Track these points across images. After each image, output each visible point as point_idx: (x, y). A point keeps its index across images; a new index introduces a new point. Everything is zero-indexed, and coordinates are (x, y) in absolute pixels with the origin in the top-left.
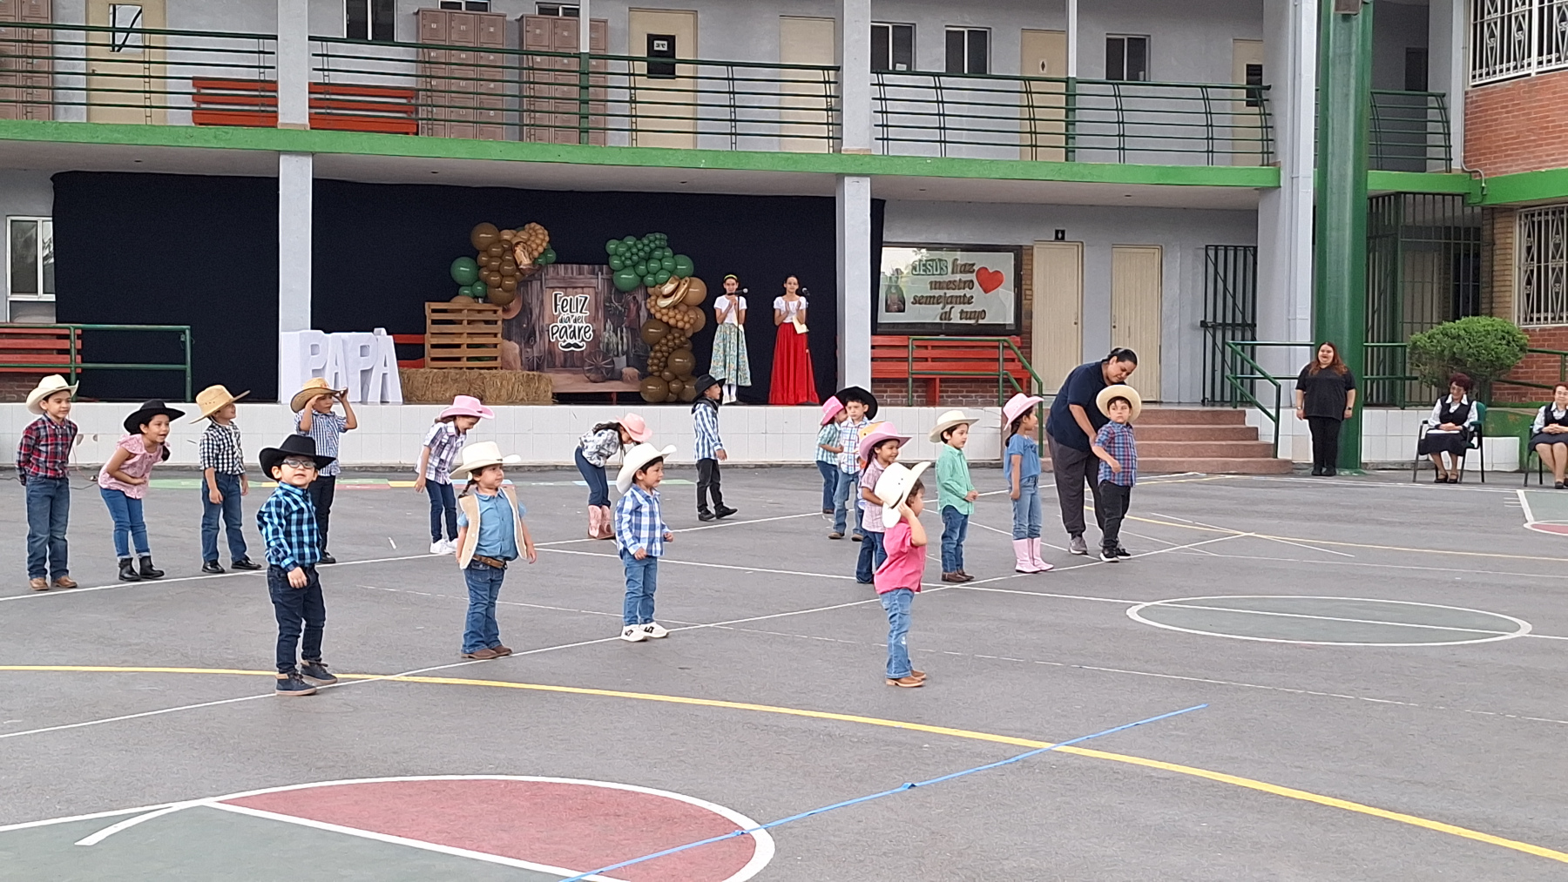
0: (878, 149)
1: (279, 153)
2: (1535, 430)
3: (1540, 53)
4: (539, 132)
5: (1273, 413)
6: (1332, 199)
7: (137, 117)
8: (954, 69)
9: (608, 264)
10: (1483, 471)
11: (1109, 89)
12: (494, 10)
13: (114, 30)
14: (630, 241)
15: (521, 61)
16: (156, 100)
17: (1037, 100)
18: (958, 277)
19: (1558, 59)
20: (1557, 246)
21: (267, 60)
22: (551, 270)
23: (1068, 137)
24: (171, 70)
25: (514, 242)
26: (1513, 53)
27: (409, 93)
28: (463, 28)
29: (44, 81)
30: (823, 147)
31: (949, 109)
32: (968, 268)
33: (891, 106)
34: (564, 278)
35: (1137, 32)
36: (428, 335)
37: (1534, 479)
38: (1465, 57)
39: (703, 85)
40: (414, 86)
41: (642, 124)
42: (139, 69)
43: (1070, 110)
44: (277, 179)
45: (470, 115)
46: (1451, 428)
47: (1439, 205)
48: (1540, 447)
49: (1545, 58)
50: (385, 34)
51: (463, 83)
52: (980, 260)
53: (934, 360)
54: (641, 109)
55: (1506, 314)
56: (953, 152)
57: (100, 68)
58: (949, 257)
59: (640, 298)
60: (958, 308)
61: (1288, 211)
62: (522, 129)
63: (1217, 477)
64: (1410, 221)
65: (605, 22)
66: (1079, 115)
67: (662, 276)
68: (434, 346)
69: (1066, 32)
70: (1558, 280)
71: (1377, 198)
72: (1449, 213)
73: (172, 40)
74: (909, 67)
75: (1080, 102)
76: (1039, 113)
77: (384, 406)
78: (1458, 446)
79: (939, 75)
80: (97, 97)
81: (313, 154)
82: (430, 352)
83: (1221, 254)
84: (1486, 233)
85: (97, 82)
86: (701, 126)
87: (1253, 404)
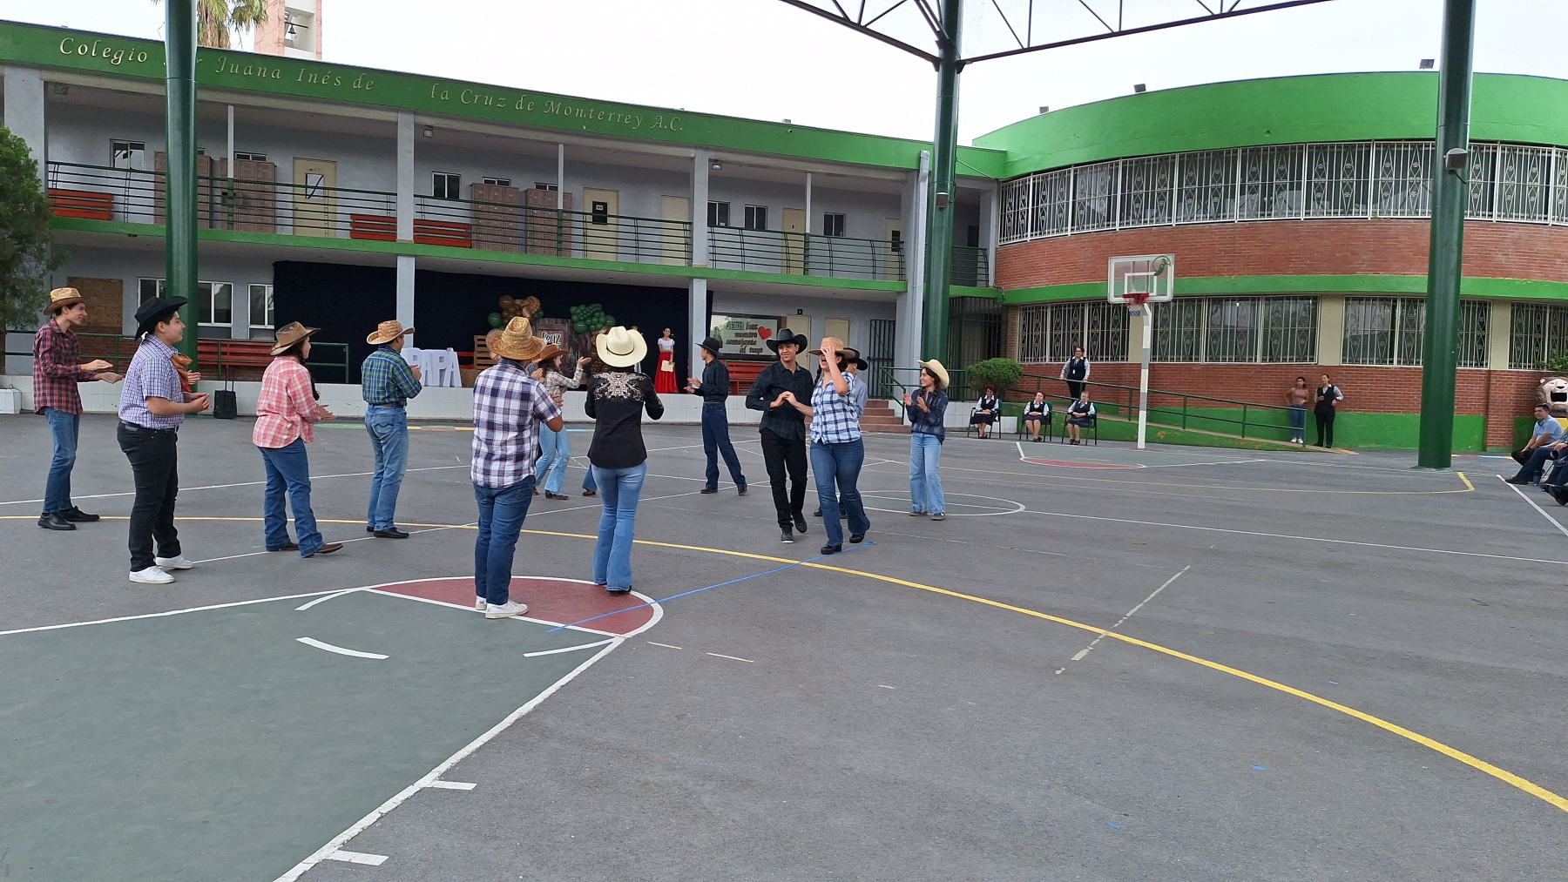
0: (710, 265)
1: (398, 255)
2: (1026, 413)
3: (1032, 231)
4: (536, 249)
5: (902, 402)
6: (932, 299)
7: (321, 233)
8: (749, 226)
9: (570, 318)
10: (1000, 433)
11: (825, 240)
12: (512, 186)
13: (306, 187)
14: (583, 307)
15: (526, 212)
16: (331, 225)
17: (790, 244)
18: (748, 331)
19: (1040, 234)
20: (1037, 325)
21: (392, 206)
22: (541, 320)
23: (806, 263)
24: (339, 210)
25: (522, 305)
26: (1021, 230)
27: (465, 226)
28: (496, 194)
29: (270, 213)
30: (682, 263)
31: (746, 246)
32: (754, 327)
33: (717, 244)
34: (548, 326)
35: (841, 212)
36: (475, 352)
37: (1024, 437)
38: (997, 231)
39: (621, 228)
40: (469, 222)
41: (590, 247)
42: (322, 208)
43: (806, 249)
44: (395, 270)
45: (498, 239)
46: (987, 412)
47: (982, 303)
48: (1028, 421)
49: (1034, 233)
50: (454, 196)
51: (496, 222)
52: (761, 323)
53: (737, 372)
54: (589, 240)
55: (1012, 357)
56: (748, 268)
57: (300, 207)
58: (745, 321)
59: (587, 337)
60: (749, 347)
61: (911, 304)
62: (526, 248)
63: (874, 433)
64: (968, 310)
65: (571, 194)
66: (811, 252)
67: (599, 326)
68: (478, 358)
69: (805, 211)
70: (1037, 342)
71: (953, 298)
72: (986, 307)
73: (339, 194)
74: (726, 224)
75: (811, 245)
76: (791, 250)
77: (452, 388)
78: (989, 420)
79: (742, 229)
80: (298, 222)
81: (415, 256)
82: (476, 361)
83: (878, 324)
84: (1004, 318)
85: (298, 214)
86: (620, 250)
87: (892, 398)
